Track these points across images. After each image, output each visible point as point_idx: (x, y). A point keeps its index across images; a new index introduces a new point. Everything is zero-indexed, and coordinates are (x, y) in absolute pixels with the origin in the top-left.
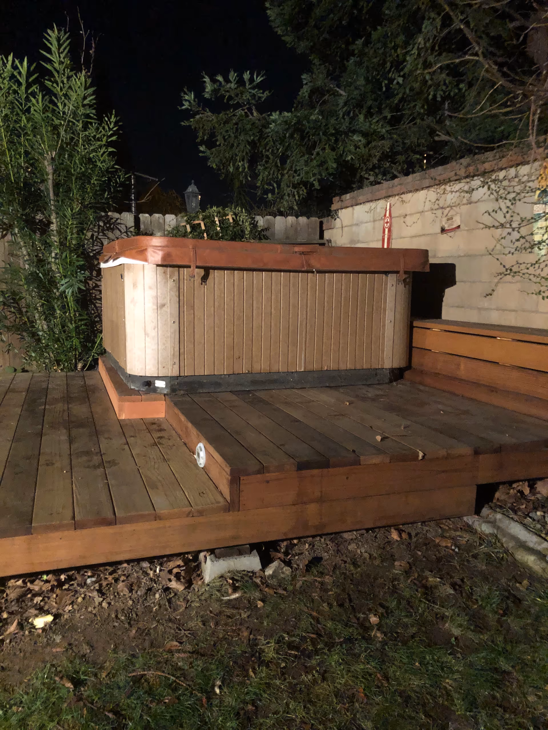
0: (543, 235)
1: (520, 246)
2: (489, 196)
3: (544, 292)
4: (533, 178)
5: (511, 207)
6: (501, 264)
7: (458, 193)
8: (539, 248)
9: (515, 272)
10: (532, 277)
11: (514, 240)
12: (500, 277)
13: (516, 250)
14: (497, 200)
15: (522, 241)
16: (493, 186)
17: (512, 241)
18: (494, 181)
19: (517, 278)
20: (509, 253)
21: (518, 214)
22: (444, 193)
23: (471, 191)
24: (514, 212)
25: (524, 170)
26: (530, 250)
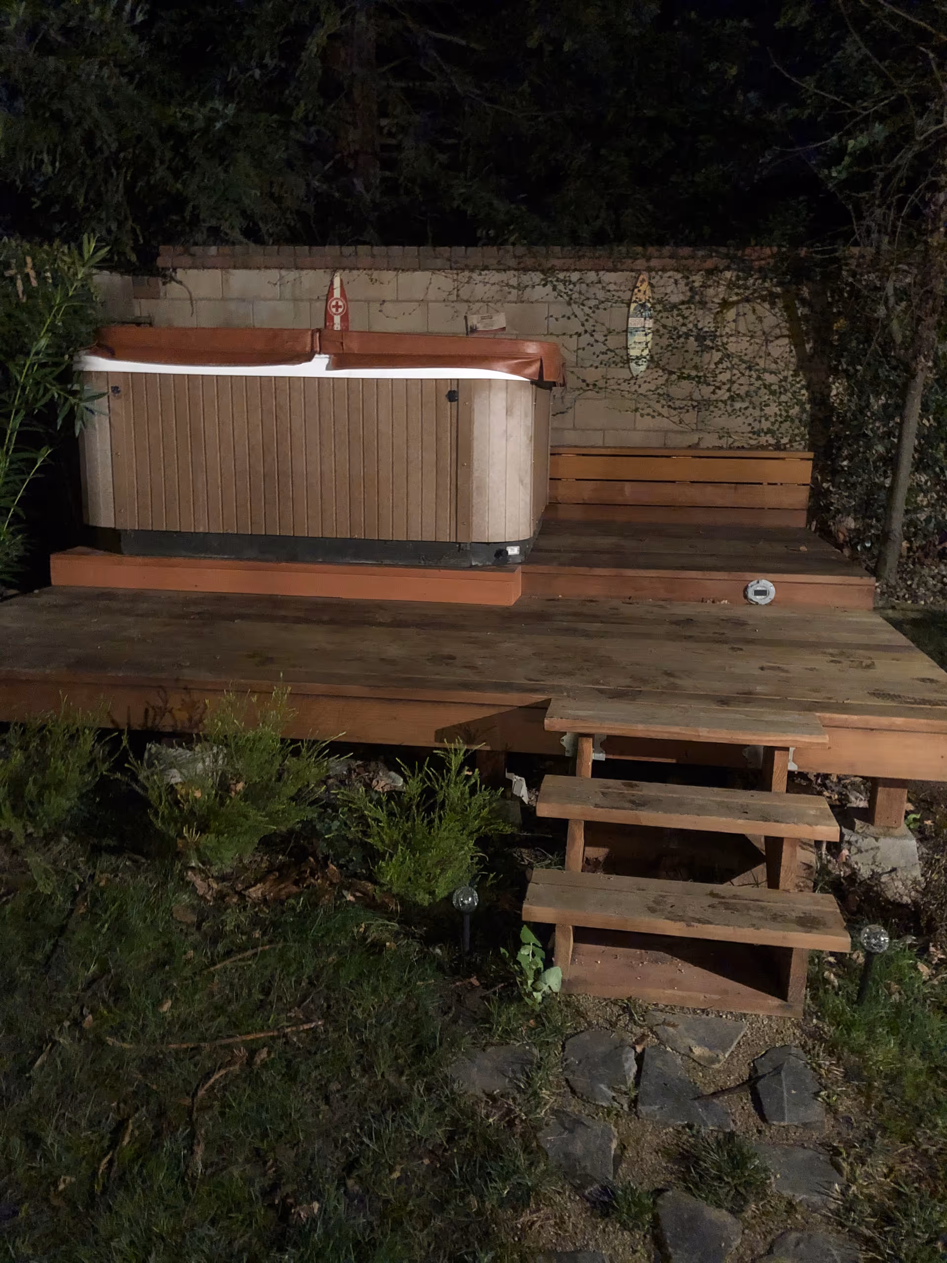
0: (643, 351)
1: (607, 360)
2: (556, 298)
3: (643, 409)
4: (623, 288)
5: (592, 315)
6: (578, 378)
7: (497, 287)
8: (636, 363)
9: (601, 388)
10: (625, 393)
11: (597, 353)
12: (577, 393)
13: (601, 363)
14: (569, 304)
15: (610, 354)
16: (561, 287)
17: (594, 354)
18: (564, 282)
19: (602, 394)
20: (591, 366)
21: (603, 324)
22: (468, 282)
23: (521, 288)
24: (597, 322)
25: (607, 277)
26: (622, 365)
